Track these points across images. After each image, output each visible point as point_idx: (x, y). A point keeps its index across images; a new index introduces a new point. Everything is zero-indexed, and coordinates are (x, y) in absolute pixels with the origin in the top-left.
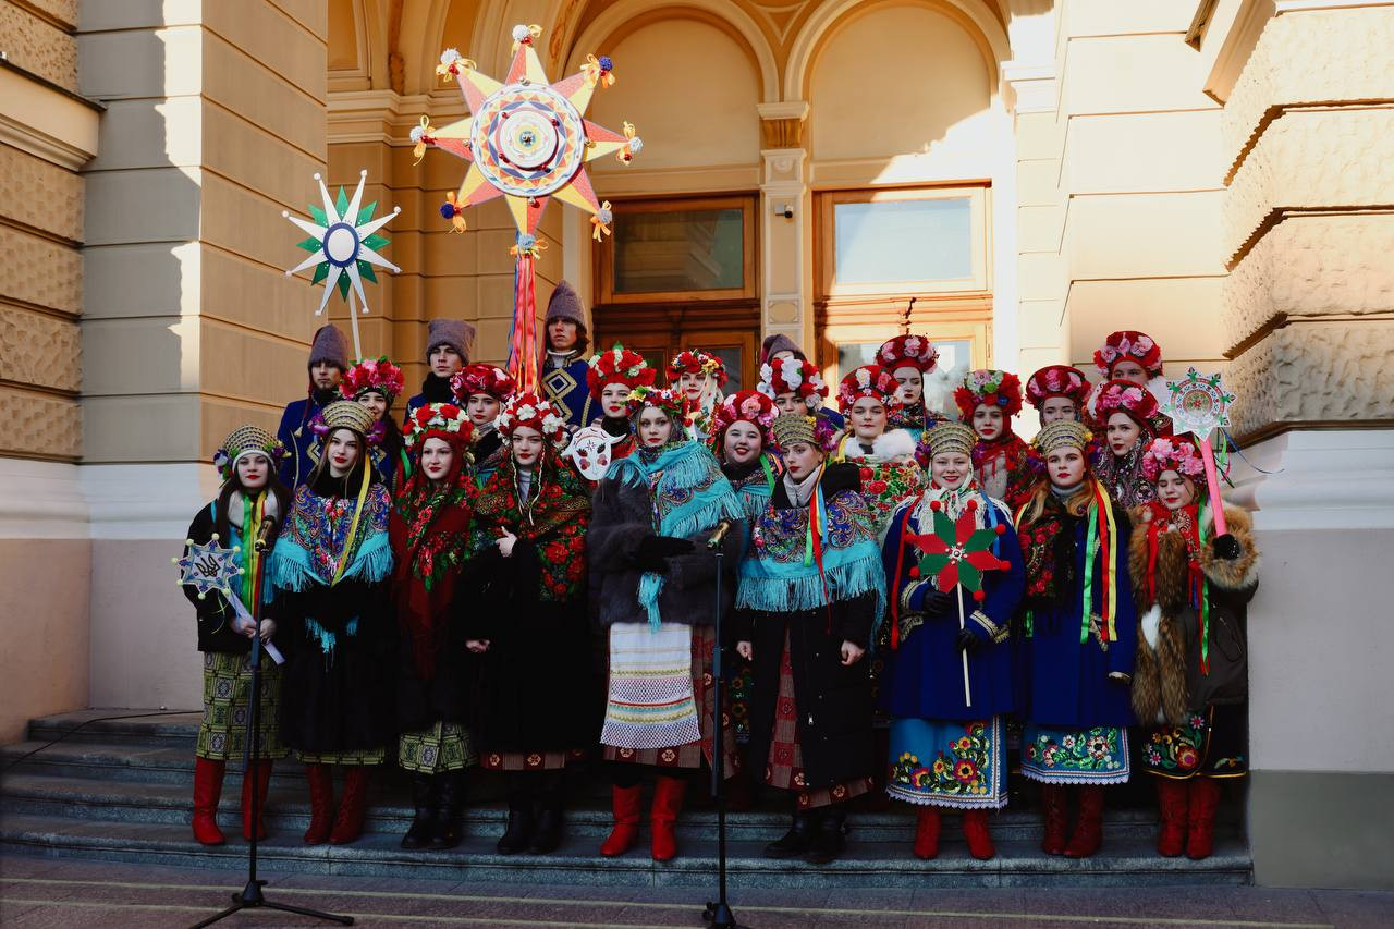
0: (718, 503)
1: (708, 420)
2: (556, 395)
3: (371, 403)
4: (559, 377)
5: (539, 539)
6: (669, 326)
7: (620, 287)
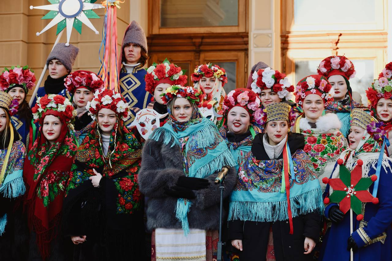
0: (221, 156)
1: (218, 106)
2: (128, 90)
3: (17, 93)
4: (130, 79)
5: (115, 176)
6: (194, 48)
7: (164, 24)
